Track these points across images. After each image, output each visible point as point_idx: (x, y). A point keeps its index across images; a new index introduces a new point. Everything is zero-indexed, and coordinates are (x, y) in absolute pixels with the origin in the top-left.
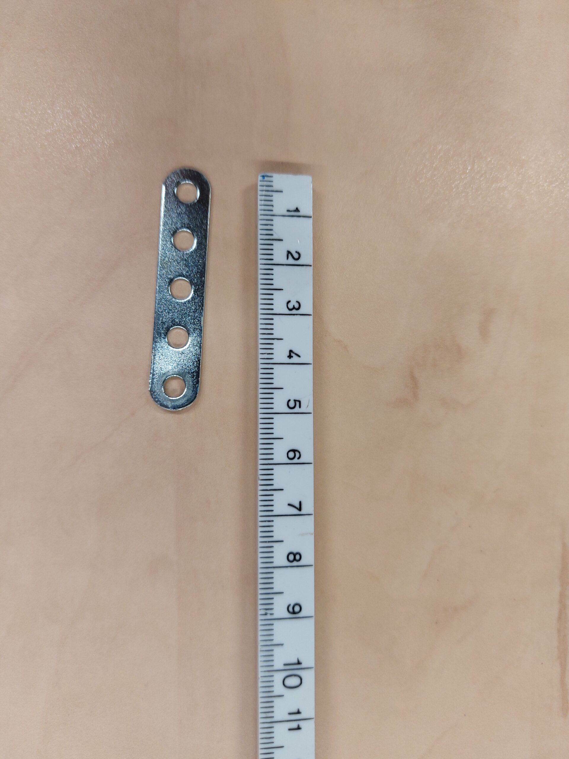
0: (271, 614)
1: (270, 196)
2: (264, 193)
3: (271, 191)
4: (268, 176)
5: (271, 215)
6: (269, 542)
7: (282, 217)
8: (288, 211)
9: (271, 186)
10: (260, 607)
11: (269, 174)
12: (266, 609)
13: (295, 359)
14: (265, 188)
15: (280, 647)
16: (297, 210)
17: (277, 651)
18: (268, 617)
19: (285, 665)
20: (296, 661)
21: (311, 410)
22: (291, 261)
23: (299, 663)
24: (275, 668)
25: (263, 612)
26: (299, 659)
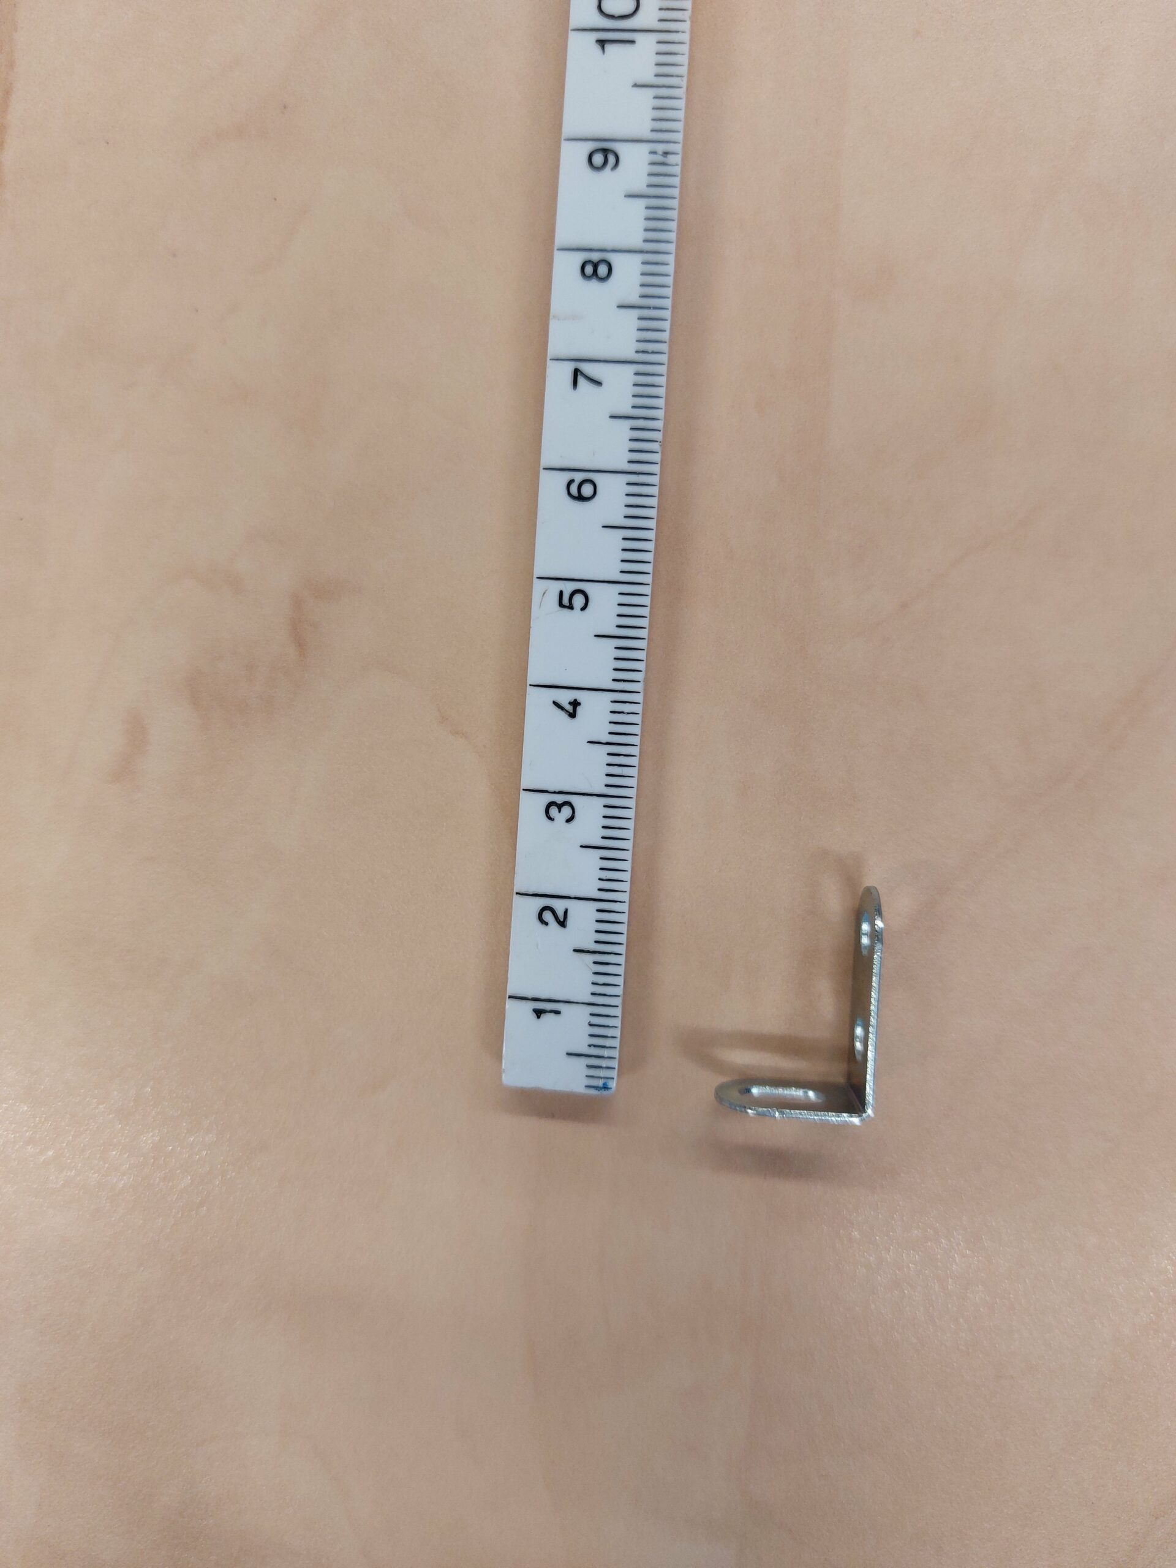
0: (654, 153)
1: (595, 1046)
2: (606, 1053)
3: (593, 1057)
4: (596, 1088)
5: (595, 1005)
6: (649, 308)
7: (572, 1000)
8: (557, 1012)
9: (589, 1067)
10: (677, 170)
11: (593, 1092)
12: (663, 164)
13: (565, 698)
14: (604, 1063)
15: (640, 81)
16: (539, 1013)
17: (647, 74)
18: (660, 148)
19: (632, 42)
20: (608, 47)
21: (539, 586)
22: (559, 906)
23: (602, 43)
24: (654, 37)
25: (671, 159)
26: (601, 52)
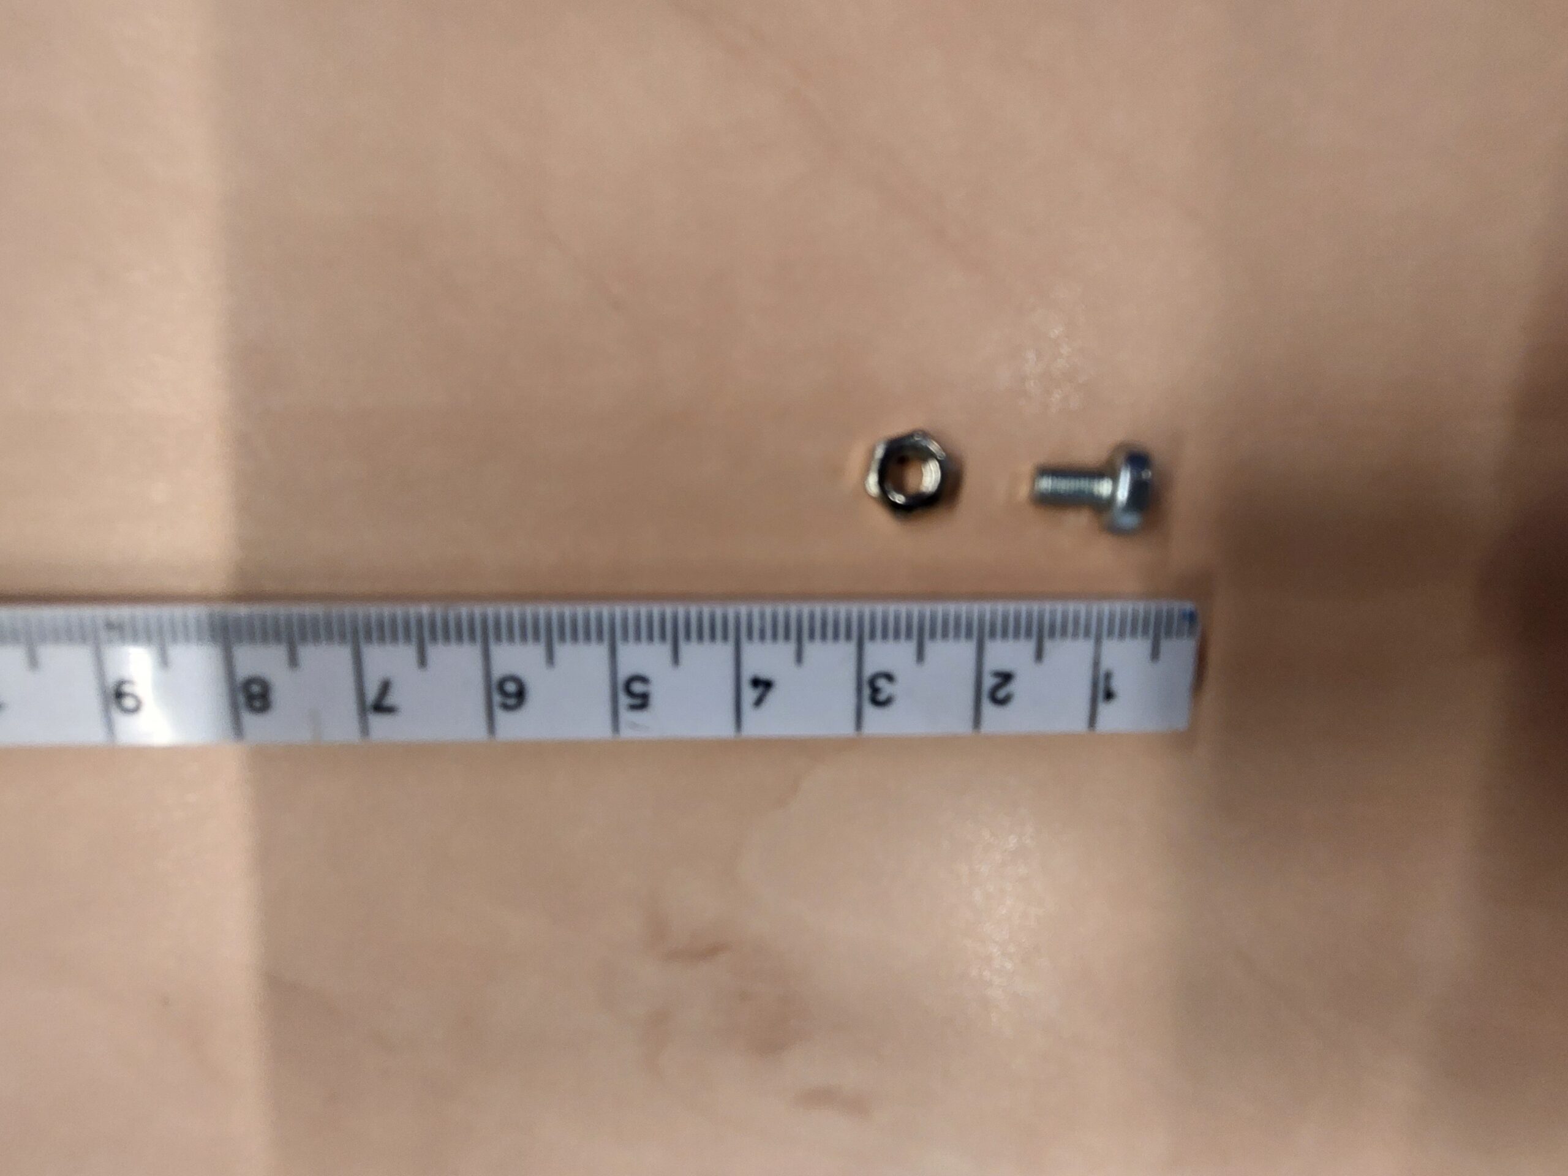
3: (1158, 633)
4: (1191, 627)
5: (1099, 633)
7: (1093, 660)
8: (1108, 676)
9: (1169, 636)
13: (749, 694)
15: (27, 661)
16: (1109, 695)
17: (17, 654)
21: (624, 734)
22: (989, 682)
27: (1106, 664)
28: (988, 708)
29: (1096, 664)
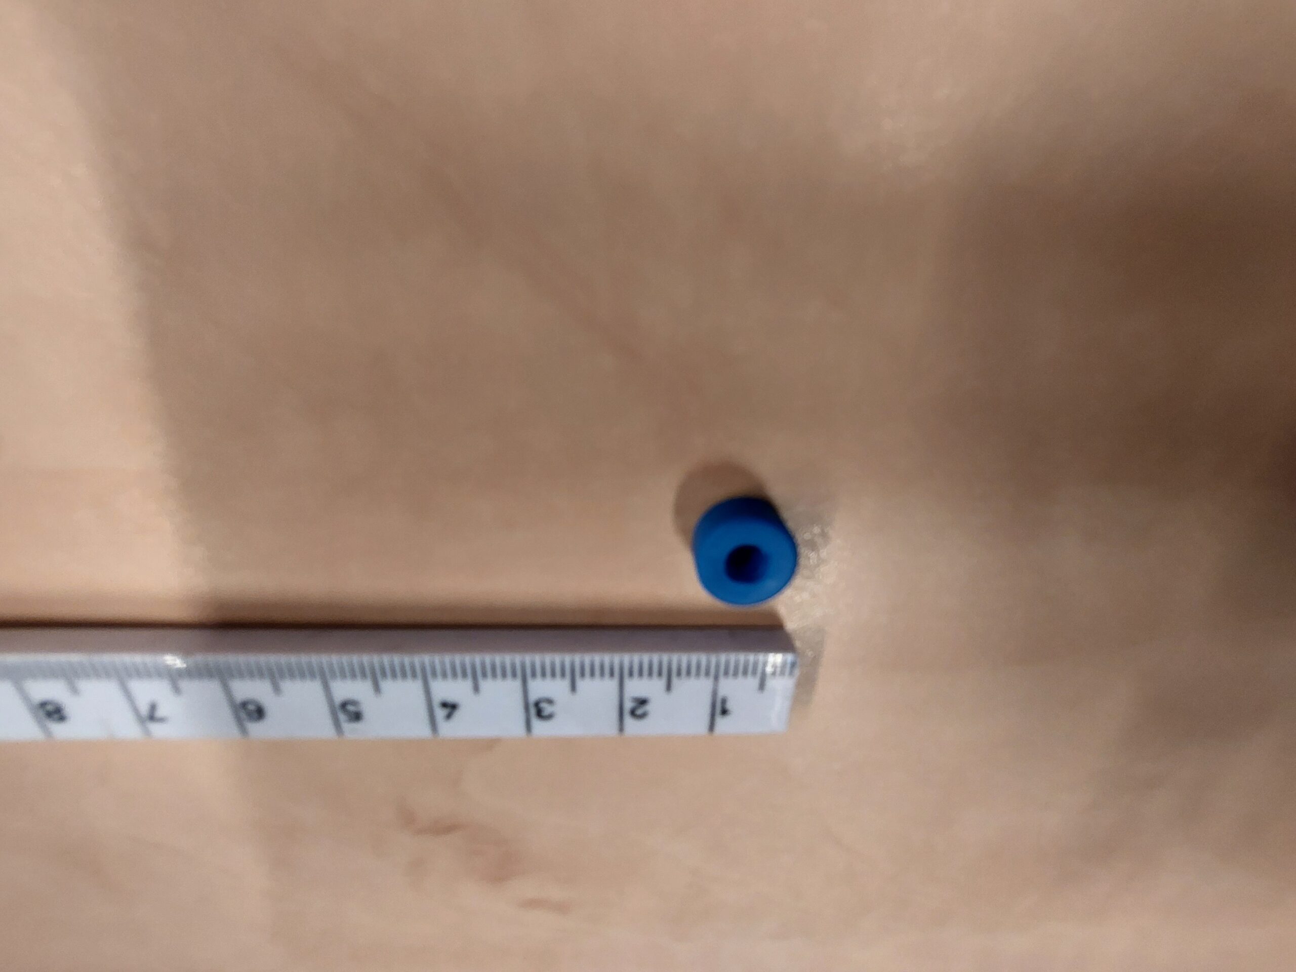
1: (754, 672)
3: (764, 672)
4: (792, 669)
5: (717, 673)
7: (712, 692)
8: (724, 701)
9: (773, 675)
11: (796, 671)
13: (440, 713)
16: (724, 712)
22: (628, 705)
27: (722, 693)
28: (629, 721)
29: (715, 693)
